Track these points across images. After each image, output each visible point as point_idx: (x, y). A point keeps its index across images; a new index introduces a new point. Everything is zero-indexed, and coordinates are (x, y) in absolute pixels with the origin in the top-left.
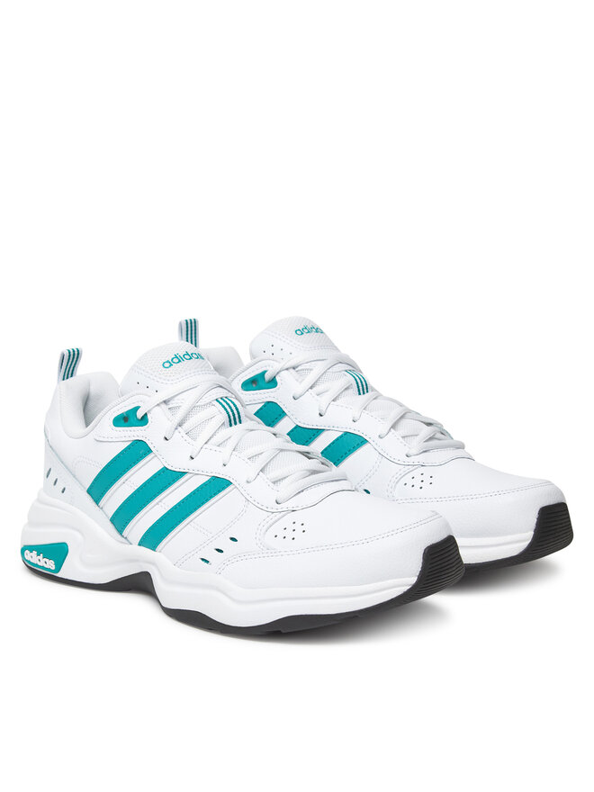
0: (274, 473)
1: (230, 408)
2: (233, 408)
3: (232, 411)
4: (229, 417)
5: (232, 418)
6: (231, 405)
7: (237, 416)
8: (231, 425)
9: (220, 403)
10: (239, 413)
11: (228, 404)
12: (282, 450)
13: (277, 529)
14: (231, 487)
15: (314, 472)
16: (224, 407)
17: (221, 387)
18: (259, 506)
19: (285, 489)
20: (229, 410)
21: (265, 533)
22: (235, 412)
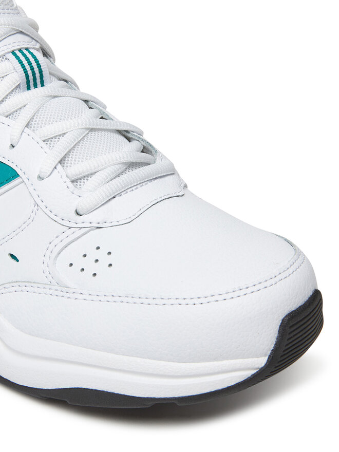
0: (76, 167)
1: (30, 64)
2: (34, 65)
3: (32, 69)
4: (27, 77)
5: (31, 78)
6: (32, 60)
7: (38, 75)
8: (29, 88)
9: (17, 58)
10: (41, 72)
11: (27, 59)
12: (92, 130)
13: (73, 253)
14: (16, 181)
15: (132, 165)
16: (21, 62)
17: (21, 32)
18: (52, 215)
19: (91, 192)
20: (28, 67)
21: (57, 257)
22: (36, 70)
